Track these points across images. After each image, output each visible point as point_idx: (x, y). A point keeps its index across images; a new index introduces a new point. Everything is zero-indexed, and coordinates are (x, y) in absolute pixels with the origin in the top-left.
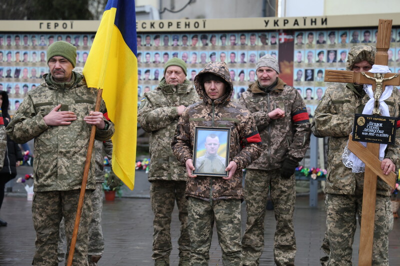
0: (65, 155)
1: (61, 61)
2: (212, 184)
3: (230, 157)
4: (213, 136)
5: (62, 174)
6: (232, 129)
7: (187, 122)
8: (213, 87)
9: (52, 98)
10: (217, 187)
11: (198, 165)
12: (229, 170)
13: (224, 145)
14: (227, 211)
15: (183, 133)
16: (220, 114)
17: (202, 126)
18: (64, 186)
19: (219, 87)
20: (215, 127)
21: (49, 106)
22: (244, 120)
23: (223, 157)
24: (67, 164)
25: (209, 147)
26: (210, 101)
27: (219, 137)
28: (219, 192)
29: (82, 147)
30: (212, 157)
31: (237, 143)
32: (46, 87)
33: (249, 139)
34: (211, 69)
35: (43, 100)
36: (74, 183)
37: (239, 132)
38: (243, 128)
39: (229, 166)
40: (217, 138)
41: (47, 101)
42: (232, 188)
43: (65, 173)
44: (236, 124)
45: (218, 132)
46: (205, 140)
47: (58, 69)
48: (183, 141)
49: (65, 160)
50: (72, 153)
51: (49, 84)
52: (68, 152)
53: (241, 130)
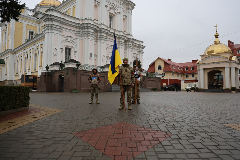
2: (95, 85)
3: (97, 81)
6: (97, 77)
12: (97, 83)
13: (96, 79)
17: (93, 76)
19: (96, 71)
20: (95, 77)
23: (96, 81)
30: (94, 81)
46: (93, 79)
48: (90, 79)
53: (99, 77)
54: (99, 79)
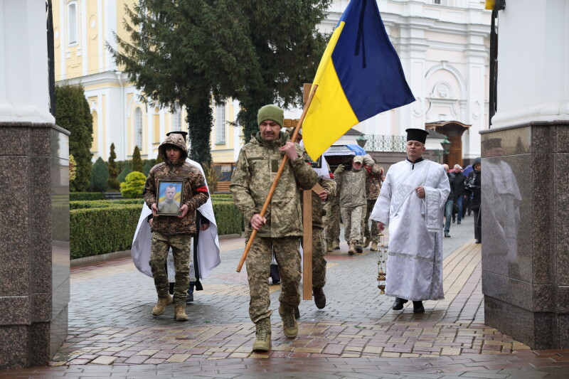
0: (277, 206)
1: (271, 125)
2: (170, 223)
3: (183, 202)
4: (171, 187)
5: (275, 223)
6: (186, 182)
7: (153, 177)
8: (172, 154)
9: (263, 154)
10: (174, 225)
11: (160, 208)
12: (182, 211)
13: (179, 193)
14: (181, 242)
15: (151, 186)
16: (177, 172)
17: (164, 179)
18: (277, 233)
19: (177, 153)
20: (172, 180)
21: (260, 161)
22: (194, 176)
23: (178, 202)
24: (280, 213)
25: (168, 194)
26: (169, 163)
27: (176, 187)
28: (175, 228)
29: (292, 198)
30: (170, 202)
31: (189, 193)
32: (256, 144)
33: (198, 190)
34: (171, 141)
35: (255, 155)
36: (285, 231)
37: (191, 185)
38: (194, 182)
39: (182, 208)
40: (174, 188)
41: (258, 156)
42: (185, 226)
43: (277, 221)
44: (188, 179)
45: (175, 184)
46: (165, 190)
47: (269, 132)
48: (151, 191)
49: (277, 210)
50: (283, 203)
51: (260, 142)
52: (280, 203)
53: (193, 183)
54: (198, 193)
